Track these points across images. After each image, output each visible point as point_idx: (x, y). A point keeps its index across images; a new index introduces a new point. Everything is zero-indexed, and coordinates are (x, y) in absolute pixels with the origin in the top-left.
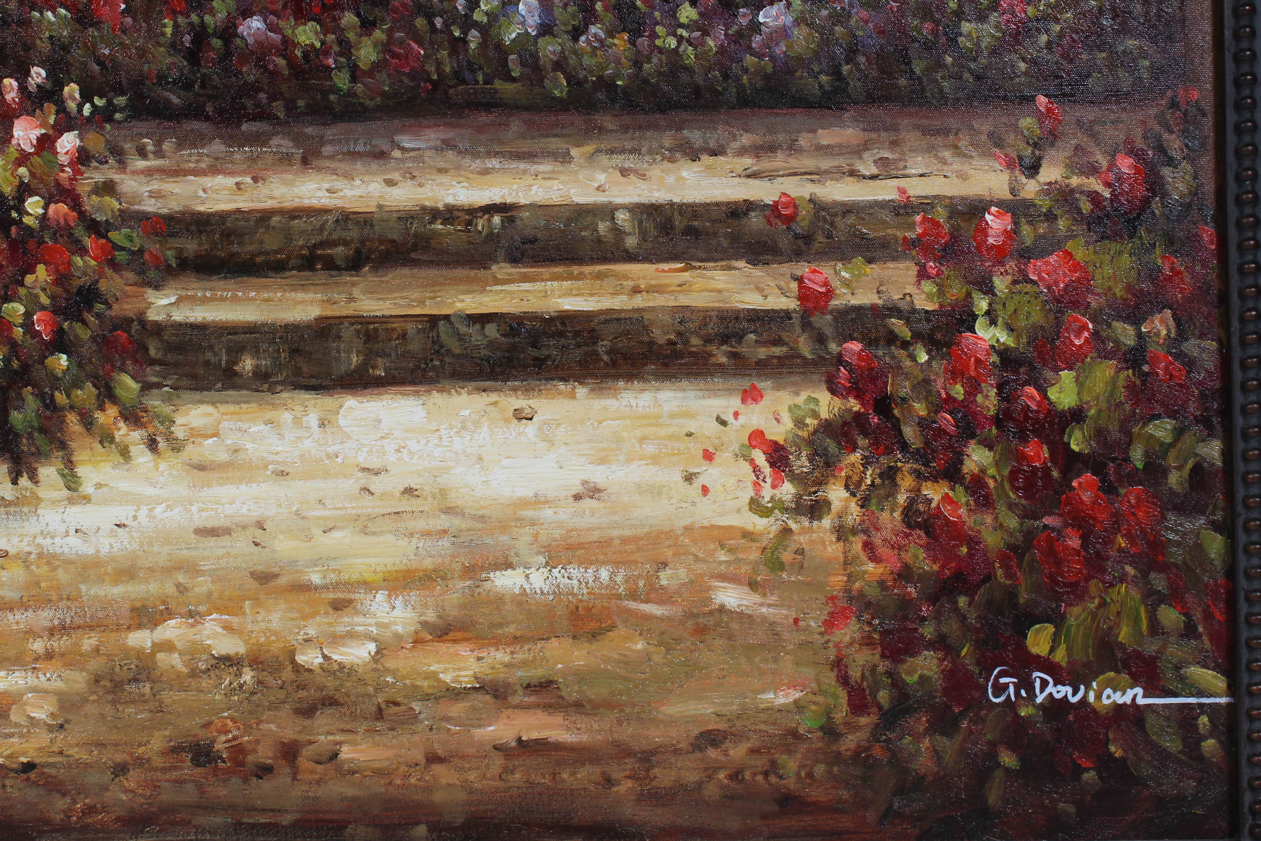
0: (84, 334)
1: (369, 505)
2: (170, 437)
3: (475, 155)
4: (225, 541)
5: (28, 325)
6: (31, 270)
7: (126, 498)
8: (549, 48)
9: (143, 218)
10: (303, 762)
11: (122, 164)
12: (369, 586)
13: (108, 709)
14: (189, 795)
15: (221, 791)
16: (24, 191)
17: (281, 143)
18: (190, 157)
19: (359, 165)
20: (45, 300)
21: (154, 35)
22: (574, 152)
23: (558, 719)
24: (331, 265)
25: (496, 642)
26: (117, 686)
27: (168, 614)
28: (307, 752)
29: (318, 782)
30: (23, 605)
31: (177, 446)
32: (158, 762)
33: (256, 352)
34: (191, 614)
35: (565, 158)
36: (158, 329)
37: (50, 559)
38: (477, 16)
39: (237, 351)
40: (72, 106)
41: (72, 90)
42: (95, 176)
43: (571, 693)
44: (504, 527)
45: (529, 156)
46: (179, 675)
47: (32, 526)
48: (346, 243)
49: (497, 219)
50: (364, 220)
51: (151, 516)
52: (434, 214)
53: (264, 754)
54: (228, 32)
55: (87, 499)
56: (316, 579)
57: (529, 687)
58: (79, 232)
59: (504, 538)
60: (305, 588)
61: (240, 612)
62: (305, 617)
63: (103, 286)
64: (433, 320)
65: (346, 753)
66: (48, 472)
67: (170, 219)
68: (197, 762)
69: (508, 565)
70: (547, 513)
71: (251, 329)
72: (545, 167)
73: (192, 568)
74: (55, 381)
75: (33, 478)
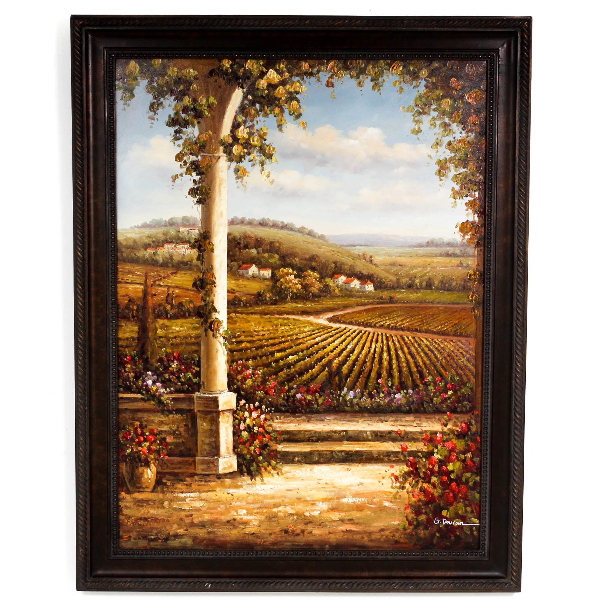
0: (265, 453)
1: (319, 486)
2: (281, 472)
3: (340, 420)
4: (291, 492)
5: (254, 451)
6: (255, 441)
7: (272, 484)
8: (355, 401)
9: (277, 431)
10: (305, 533)
11: (273, 420)
12: (319, 501)
13: (269, 523)
14: (284, 539)
15: (290, 538)
16: (254, 425)
17: (304, 418)
18: (286, 420)
19: (319, 422)
20: (258, 446)
21: (280, 396)
22: (360, 421)
23: (354, 526)
24: (313, 441)
25: (342, 512)
26: (270, 519)
27: (280, 505)
28: (306, 532)
29: (308, 537)
30: (253, 503)
31: (282, 474)
32: (278, 533)
33: (298, 457)
34: (285, 506)
35: (358, 421)
36: (279, 452)
37: (258, 495)
38: (342, 395)
39: (294, 457)
40: (264, 410)
41: (264, 407)
42: (268, 423)
43: (356, 521)
44: (344, 490)
45: (351, 421)
46: (282, 517)
47: (255, 488)
48: (316, 437)
49: (344, 433)
50: (319, 432)
51: (277, 487)
52: (333, 432)
53: (298, 532)
54: (294, 396)
55: (265, 484)
56: (309, 499)
57: (348, 520)
58: (265, 434)
59: (344, 492)
60: (306, 501)
61: (294, 505)
62: (306, 506)
63: (269, 444)
64: (332, 452)
65: (314, 532)
66: (258, 479)
67: (282, 431)
68: (285, 533)
69: (345, 497)
70: (353, 488)
71: (297, 453)
72: (354, 423)
73: (285, 497)
74: (260, 462)
75: (255, 479)
